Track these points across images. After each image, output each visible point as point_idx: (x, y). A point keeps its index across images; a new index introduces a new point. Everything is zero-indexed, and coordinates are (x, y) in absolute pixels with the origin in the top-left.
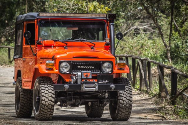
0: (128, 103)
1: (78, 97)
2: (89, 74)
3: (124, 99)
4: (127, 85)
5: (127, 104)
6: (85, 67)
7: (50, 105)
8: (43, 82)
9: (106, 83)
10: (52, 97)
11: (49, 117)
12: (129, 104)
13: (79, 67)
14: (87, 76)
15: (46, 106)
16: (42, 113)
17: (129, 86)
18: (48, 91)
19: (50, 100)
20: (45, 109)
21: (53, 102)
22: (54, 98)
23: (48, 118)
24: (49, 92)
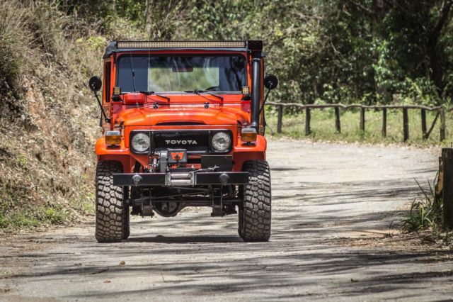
0: (261, 207)
1: (172, 197)
2: (182, 154)
3: (254, 200)
4: (262, 175)
5: (259, 209)
6: (179, 142)
7: (114, 213)
8: (102, 172)
9: (216, 170)
10: (118, 199)
11: (115, 235)
12: (263, 209)
13: (168, 142)
14: (177, 157)
15: (107, 216)
16: (101, 228)
17: (265, 176)
18: (109, 186)
19: (113, 204)
20: (105, 222)
21: (118, 207)
22: (121, 200)
23: (115, 238)
24: (111, 189)
